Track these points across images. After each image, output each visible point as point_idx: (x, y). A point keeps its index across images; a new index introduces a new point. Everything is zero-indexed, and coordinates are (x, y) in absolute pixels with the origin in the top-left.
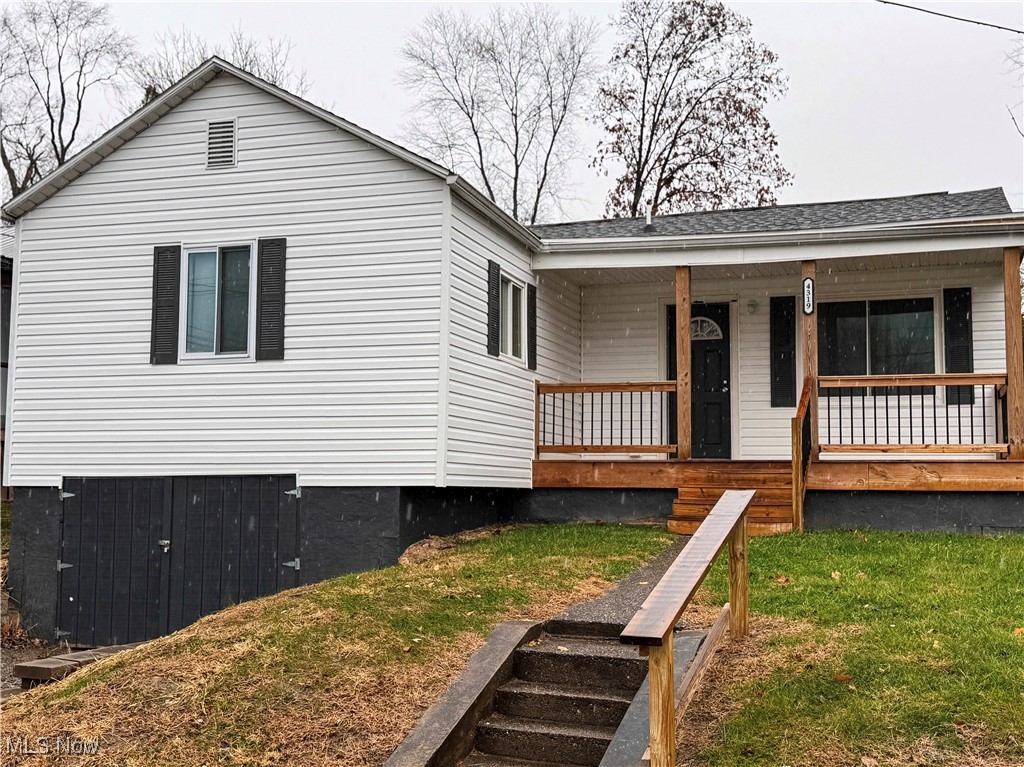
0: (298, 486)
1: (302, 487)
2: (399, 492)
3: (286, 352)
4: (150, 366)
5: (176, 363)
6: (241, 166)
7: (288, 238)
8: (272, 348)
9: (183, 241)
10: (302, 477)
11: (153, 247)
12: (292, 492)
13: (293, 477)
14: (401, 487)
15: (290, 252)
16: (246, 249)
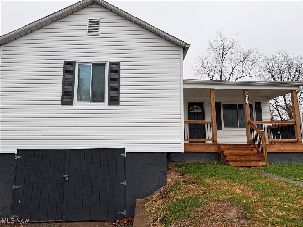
0: (125, 152)
1: (127, 153)
2: (166, 154)
3: (120, 103)
4: (61, 106)
5: (72, 105)
6: (101, 35)
7: (121, 62)
8: (114, 100)
9: (76, 60)
10: (127, 149)
11: (63, 61)
12: (123, 155)
13: (124, 149)
14: (167, 153)
15: (121, 67)
16: (104, 65)
